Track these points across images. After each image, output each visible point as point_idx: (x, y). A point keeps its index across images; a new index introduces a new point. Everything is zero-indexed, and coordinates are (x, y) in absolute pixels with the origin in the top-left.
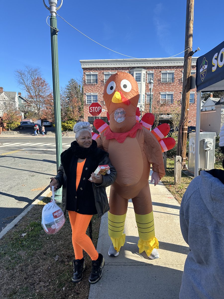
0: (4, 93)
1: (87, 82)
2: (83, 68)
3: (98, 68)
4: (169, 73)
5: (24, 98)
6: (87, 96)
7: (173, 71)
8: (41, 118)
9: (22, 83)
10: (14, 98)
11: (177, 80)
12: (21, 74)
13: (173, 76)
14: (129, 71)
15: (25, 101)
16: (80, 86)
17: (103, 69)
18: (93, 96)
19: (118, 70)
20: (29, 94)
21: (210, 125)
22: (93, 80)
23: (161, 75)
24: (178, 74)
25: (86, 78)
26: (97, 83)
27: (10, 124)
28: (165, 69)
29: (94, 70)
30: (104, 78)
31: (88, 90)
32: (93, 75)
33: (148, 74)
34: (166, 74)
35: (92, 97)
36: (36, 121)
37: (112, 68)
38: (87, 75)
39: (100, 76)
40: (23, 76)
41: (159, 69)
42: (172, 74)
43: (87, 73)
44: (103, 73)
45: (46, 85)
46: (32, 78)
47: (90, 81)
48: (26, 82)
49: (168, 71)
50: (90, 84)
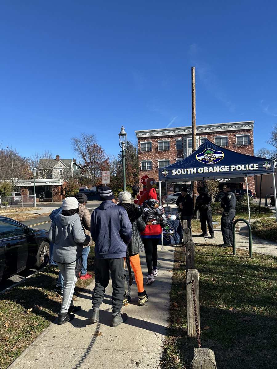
0: (60, 161)
1: (142, 151)
2: (138, 138)
3: (152, 137)
4: (222, 138)
5: (79, 165)
6: (142, 163)
7: (227, 136)
8: (96, 185)
9: (77, 150)
10: (70, 166)
11: (231, 144)
12: (77, 141)
13: (227, 140)
14: (182, 138)
15: (80, 167)
16: (135, 150)
17: (157, 137)
18: (148, 162)
19: (171, 137)
20: (84, 160)
21: (271, 188)
22: (147, 148)
23: (215, 140)
24: (232, 138)
25: (141, 147)
26: (151, 150)
27: (70, 192)
28: (218, 134)
29: (148, 139)
30: (158, 146)
31: (143, 158)
32: (147, 143)
33: (201, 140)
34: (220, 138)
35: (147, 164)
36: (92, 188)
37: (165, 136)
38: (142, 144)
39: (154, 144)
40: (78, 143)
41: (212, 134)
42: (225, 138)
43: (142, 142)
44: (157, 141)
45: (102, 152)
46: (88, 144)
47: (144, 149)
48: (81, 149)
49: (221, 136)
50: (145, 152)
